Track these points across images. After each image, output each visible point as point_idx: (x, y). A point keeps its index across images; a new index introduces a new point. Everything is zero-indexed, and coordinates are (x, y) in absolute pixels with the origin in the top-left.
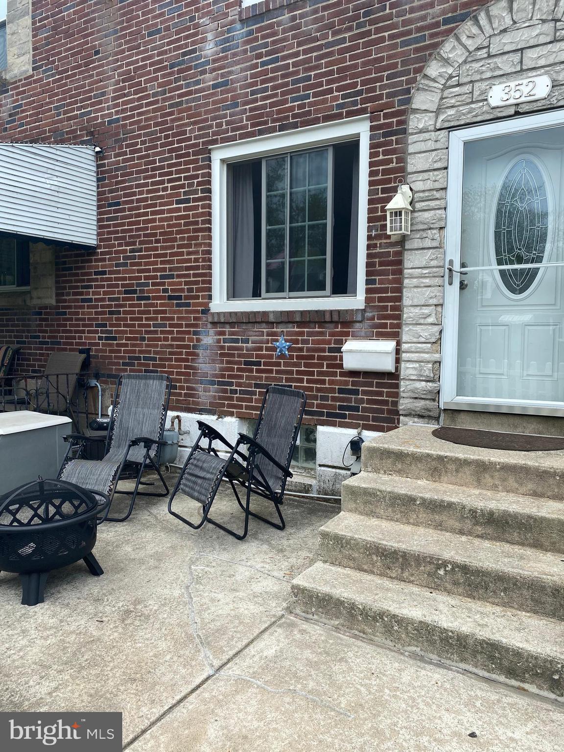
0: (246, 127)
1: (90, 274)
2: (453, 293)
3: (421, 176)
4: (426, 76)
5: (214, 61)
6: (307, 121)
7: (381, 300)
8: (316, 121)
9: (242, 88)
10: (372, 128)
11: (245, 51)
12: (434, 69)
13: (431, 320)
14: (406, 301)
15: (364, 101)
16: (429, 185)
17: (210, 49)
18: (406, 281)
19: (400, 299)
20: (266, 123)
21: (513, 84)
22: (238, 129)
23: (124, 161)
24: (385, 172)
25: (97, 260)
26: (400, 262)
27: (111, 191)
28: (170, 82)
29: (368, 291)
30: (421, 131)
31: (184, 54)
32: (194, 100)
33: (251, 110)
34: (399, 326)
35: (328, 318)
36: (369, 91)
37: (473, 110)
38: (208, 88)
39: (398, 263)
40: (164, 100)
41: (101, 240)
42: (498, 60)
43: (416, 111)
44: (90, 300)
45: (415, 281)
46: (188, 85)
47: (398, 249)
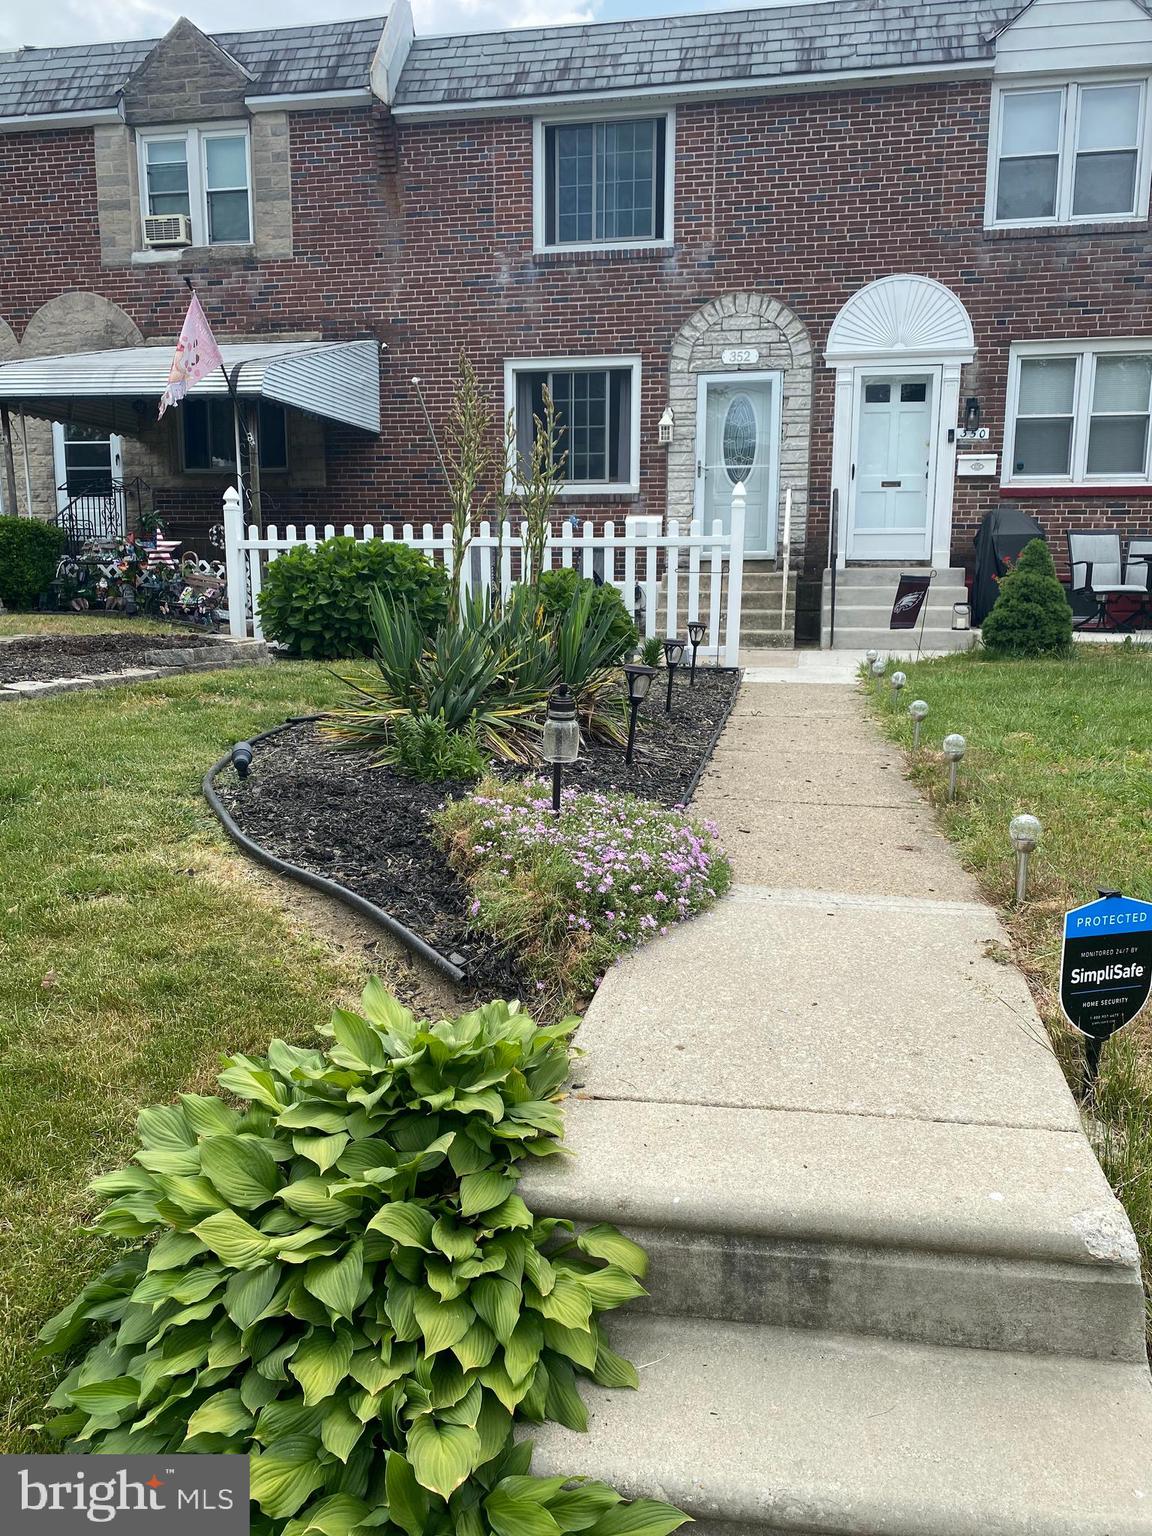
0: (539, 347)
1: (372, 459)
2: (700, 483)
3: (679, 403)
4: (681, 335)
5: (508, 289)
6: (591, 351)
7: (651, 487)
8: (600, 352)
9: (534, 315)
10: (643, 364)
11: (538, 288)
12: (687, 331)
13: (686, 501)
14: (670, 488)
15: (637, 344)
16: (684, 409)
17: (504, 278)
18: (670, 474)
19: (665, 486)
20: (557, 347)
21: (737, 351)
22: (533, 347)
23: (411, 358)
24: (653, 396)
25: (378, 446)
26: (665, 461)
27: (395, 384)
28: (463, 298)
29: (641, 480)
30: (678, 372)
31: (478, 277)
32: (488, 317)
33: (543, 334)
34: (664, 505)
35: (612, 500)
36: (640, 337)
37: (712, 363)
38: (503, 310)
39: (663, 461)
40: (456, 312)
41: (384, 428)
42: (727, 334)
43: (676, 358)
44: (372, 483)
45: (676, 474)
46: (481, 304)
47: (663, 451)
